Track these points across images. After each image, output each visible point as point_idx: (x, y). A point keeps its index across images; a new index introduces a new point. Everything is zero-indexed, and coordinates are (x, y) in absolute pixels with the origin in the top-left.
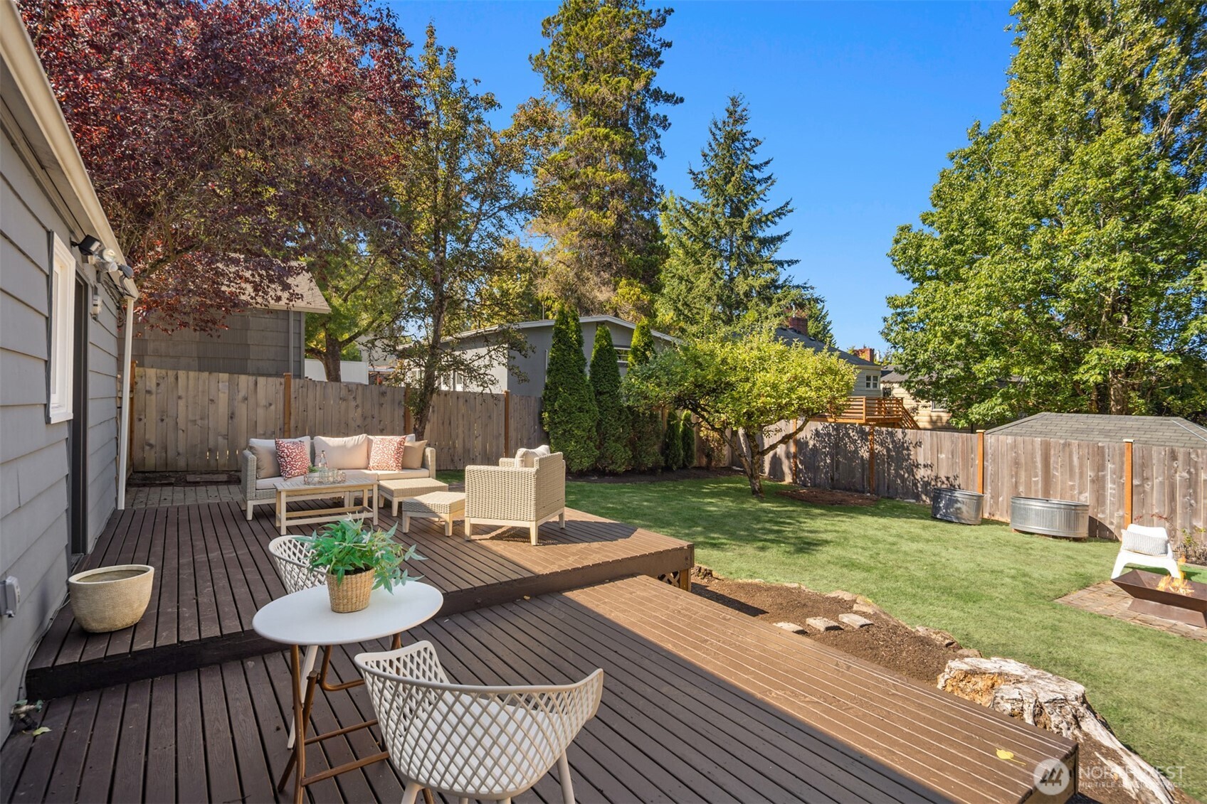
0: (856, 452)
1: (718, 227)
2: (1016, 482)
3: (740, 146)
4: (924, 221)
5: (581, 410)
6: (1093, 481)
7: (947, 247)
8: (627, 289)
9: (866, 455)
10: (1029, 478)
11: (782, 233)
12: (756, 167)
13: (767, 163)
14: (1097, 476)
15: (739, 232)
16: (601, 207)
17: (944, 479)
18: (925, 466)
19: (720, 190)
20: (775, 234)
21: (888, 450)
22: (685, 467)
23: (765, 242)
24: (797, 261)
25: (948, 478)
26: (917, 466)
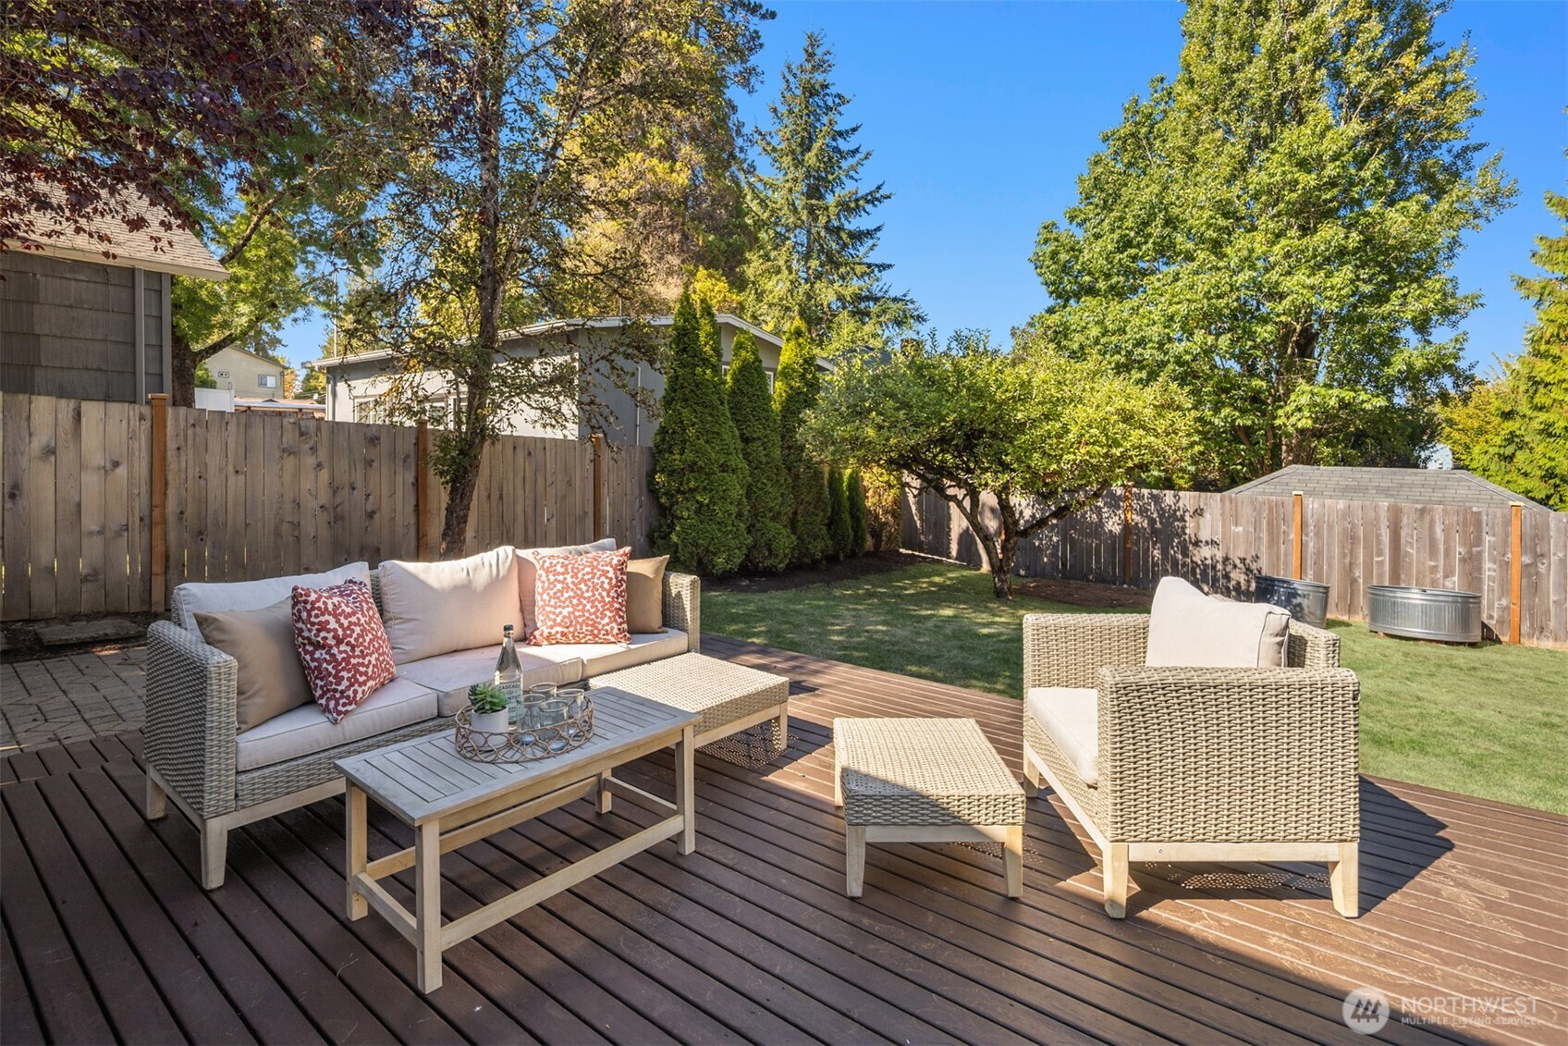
0: (1101, 524)
1: (795, 211)
2: (1351, 564)
3: (821, 103)
4: (1072, 219)
5: (724, 468)
6: (1463, 560)
7: (1120, 250)
8: (709, 283)
9: (1117, 529)
10: (1369, 556)
11: (872, 227)
12: (840, 134)
13: (854, 130)
14: (1470, 553)
15: (823, 220)
16: (668, 154)
17: (1238, 562)
18: (1207, 543)
19: (798, 163)
20: (863, 228)
21: (1152, 522)
22: (853, 554)
23: (858, 236)
24: (890, 266)
25: (1243, 560)
26: (1197, 544)
